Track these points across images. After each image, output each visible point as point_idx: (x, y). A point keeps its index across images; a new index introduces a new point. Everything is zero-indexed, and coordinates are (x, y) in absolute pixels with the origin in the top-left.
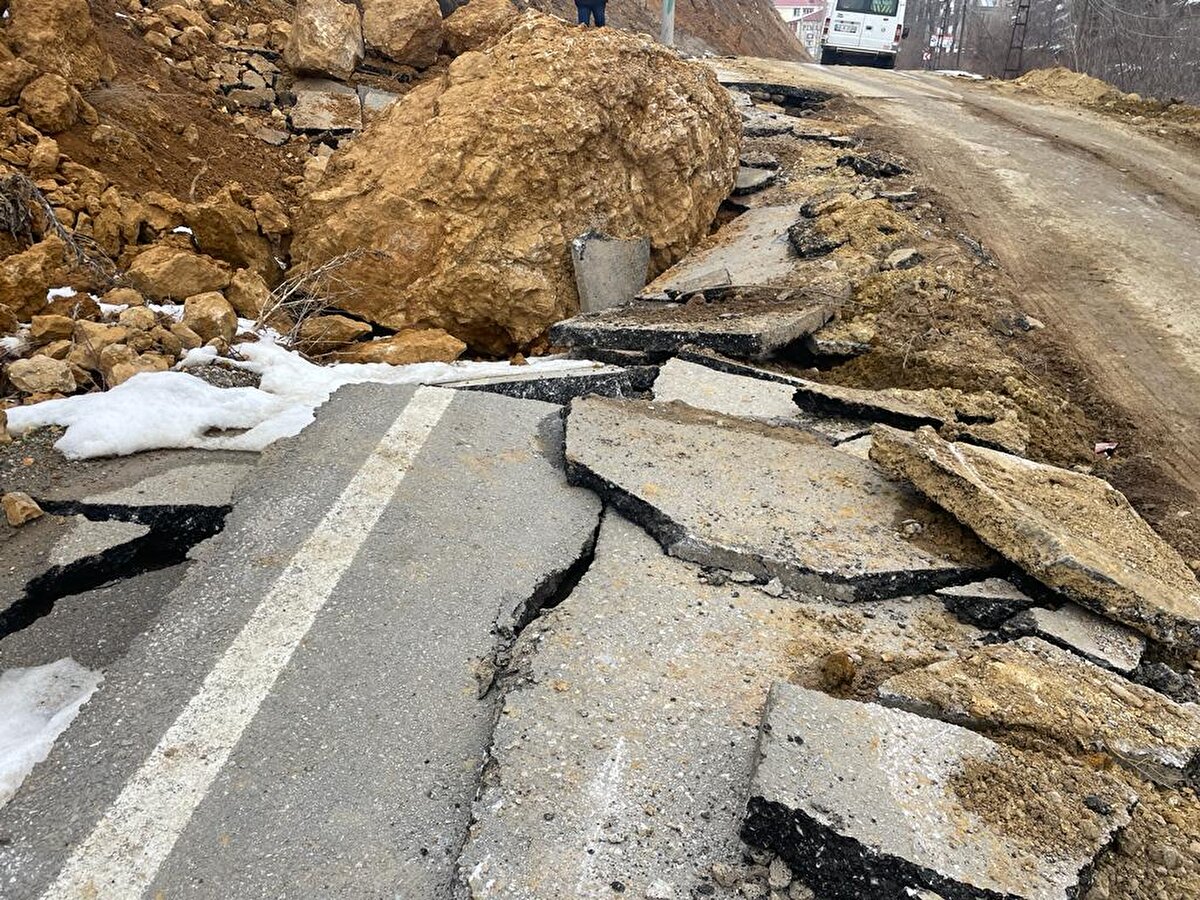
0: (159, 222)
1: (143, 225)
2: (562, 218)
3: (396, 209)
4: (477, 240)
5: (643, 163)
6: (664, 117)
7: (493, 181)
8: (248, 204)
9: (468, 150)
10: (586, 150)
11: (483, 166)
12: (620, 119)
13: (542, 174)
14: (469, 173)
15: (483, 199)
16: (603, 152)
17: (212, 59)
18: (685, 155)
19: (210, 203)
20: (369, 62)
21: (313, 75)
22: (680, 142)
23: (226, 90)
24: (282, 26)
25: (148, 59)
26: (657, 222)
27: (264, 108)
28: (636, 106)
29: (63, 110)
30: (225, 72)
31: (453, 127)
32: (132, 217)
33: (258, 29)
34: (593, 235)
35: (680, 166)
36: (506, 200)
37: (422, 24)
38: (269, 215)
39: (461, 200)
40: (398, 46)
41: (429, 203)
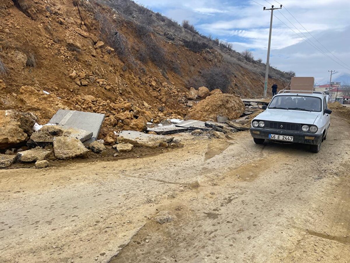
0: (173, 112)
1: (172, 112)
2: (216, 114)
3: (198, 112)
4: (206, 115)
5: (228, 108)
6: (231, 103)
7: (208, 109)
8: (182, 111)
9: (206, 106)
10: (220, 106)
11: (207, 108)
12: (225, 103)
13: (214, 109)
14: (206, 108)
15: (207, 111)
16: (223, 107)
17: (178, 97)
18: (233, 108)
19: (178, 110)
20: (198, 98)
21: (190, 99)
22: (233, 106)
23: (179, 101)
24: (187, 93)
25: (171, 97)
26: (230, 116)
27: (184, 103)
28: (227, 102)
29: (165, 101)
30: (179, 99)
31: (205, 103)
32: (171, 112)
33: (184, 93)
34: (220, 116)
35: (233, 109)
36: (210, 111)
37: (206, 93)
38: (184, 112)
39: (205, 111)
40: (202, 96)
41: (201, 111)
